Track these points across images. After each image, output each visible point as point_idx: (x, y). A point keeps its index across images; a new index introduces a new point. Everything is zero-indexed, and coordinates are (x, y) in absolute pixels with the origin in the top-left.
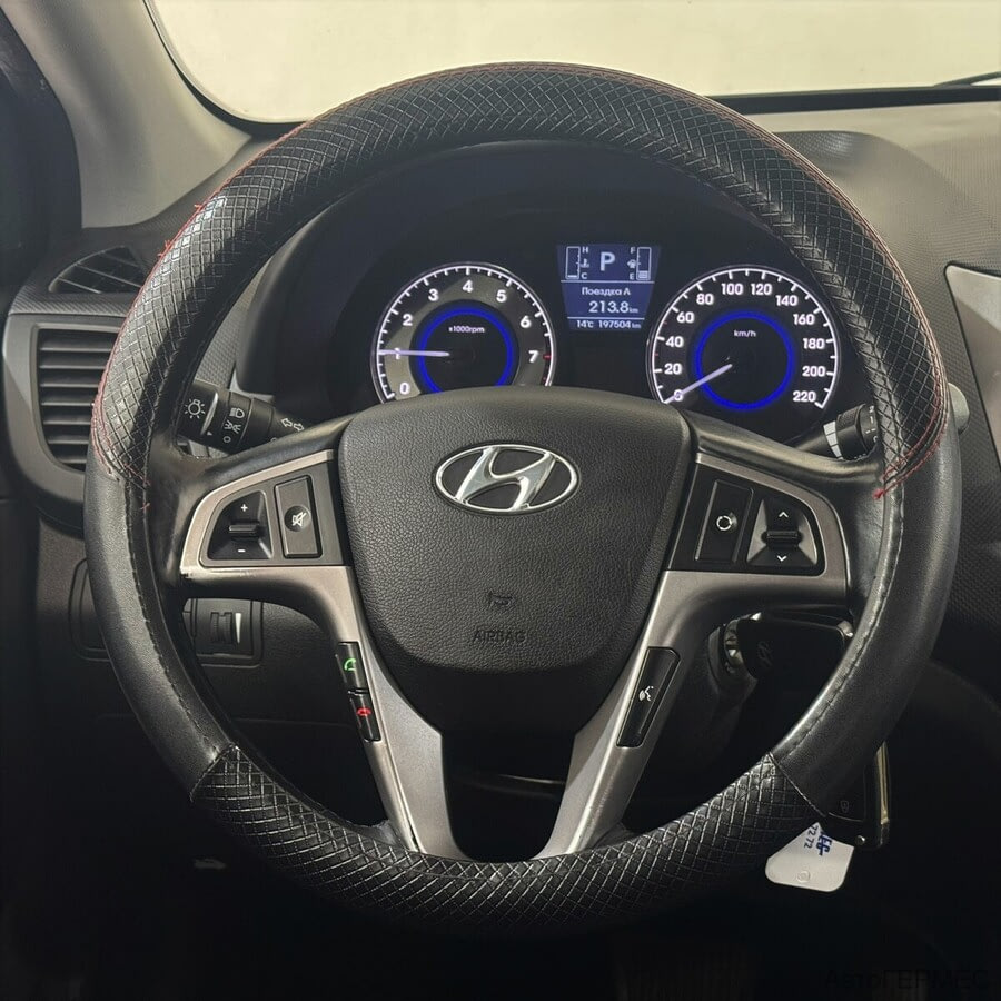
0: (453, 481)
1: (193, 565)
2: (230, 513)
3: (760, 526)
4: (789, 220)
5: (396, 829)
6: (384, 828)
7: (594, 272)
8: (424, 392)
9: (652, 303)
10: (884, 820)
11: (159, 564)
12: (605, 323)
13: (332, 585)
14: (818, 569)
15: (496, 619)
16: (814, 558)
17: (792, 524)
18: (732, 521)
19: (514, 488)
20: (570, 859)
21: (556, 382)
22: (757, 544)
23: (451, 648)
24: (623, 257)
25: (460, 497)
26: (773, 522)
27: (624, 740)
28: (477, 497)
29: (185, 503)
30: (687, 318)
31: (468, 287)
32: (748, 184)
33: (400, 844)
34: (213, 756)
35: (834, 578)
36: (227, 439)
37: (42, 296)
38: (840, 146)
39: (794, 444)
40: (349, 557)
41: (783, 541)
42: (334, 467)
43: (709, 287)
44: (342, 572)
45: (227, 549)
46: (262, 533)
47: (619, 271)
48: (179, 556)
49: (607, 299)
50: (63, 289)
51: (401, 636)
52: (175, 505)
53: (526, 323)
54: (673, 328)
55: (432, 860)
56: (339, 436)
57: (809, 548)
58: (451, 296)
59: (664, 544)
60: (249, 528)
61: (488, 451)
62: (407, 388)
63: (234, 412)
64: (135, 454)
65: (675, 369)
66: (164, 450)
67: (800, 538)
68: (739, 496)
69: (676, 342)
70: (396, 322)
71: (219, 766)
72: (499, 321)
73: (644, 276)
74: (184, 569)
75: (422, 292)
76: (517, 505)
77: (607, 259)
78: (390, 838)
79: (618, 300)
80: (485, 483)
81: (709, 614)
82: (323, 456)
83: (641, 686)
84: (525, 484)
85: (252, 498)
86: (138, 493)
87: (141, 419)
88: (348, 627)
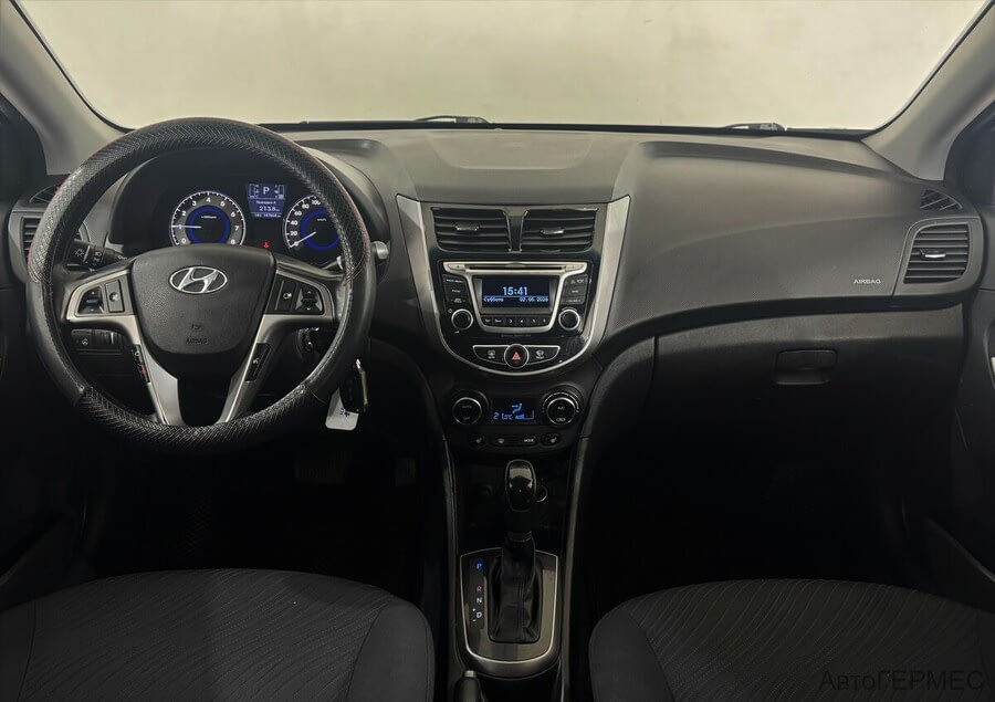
0: (177, 281)
1: (72, 316)
2: (87, 296)
3: (300, 297)
4: (308, 181)
5: (158, 417)
6: (154, 416)
7: (261, 195)
8: (192, 243)
9: (285, 207)
10: (366, 401)
11: (57, 317)
12: (266, 215)
13: (129, 322)
14: (323, 312)
15: (195, 335)
16: (321, 309)
17: (313, 296)
18: (290, 295)
19: (202, 283)
20: (226, 424)
21: (244, 244)
22: (299, 303)
23: (177, 345)
24: (274, 189)
25: (180, 288)
26: (305, 296)
27: (246, 380)
28: (185, 288)
29: (68, 292)
30: (298, 213)
31: (209, 200)
32: (293, 167)
33: (159, 422)
34: (81, 390)
35: (327, 316)
36: (94, 265)
37: (26, 205)
38: (365, 145)
39: (321, 268)
40: (136, 311)
41: (310, 301)
42: (129, 277)
43: (307, 201)
44: (133, 317)
45: (86, 310)
46: (100, 303)
47: (271, 195)
48: (66, 313)
49: (267, 206)
50: (36, 201)
51: (157, 342)
52: (63, 292)
53: (233, 215)
54: (293, 217)
55: (171, 427)
56: (132, 264)
57: (319, 305)
58: (201, 204)
59: (263, 304)
60: (95, 301)
61: (191, 269)
62: (184, 241)
63: (96, 254)
64: (47, 271)
65: (294, 233)
66: (60, 269)
67: (316, 301)
68: (293, 286)
69: (295, 223)
70: (179, 214)
71: (85, 394)
72: (222, 215)
73: (281, 197)
74: (68, 318)
75: (190, 202)
76: (202, 291)
77: (266, 190)
78: (156, 420)
79: (271, 206)
80: (190, 282)
81: (282, 331)
82: (125, 272)
83: (254, 358)
84: (206, 282)
85: (96, 289)
86: (48, 288)
87: (48, 259)
88: (137, 339)
